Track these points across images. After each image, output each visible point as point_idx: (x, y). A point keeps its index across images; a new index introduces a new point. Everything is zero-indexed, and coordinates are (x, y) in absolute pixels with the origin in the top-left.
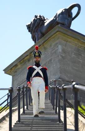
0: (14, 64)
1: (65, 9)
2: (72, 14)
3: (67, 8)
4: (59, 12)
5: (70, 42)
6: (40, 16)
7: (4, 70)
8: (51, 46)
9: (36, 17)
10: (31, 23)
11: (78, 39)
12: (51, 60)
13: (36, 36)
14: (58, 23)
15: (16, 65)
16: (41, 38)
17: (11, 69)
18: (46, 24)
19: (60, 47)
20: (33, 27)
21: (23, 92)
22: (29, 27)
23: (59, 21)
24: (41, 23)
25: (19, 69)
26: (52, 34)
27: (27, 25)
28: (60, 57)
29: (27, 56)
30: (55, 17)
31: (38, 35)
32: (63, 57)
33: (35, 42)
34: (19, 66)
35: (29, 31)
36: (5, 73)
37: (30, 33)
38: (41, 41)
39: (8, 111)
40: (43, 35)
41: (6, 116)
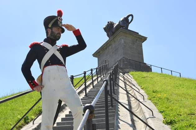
0: (98, 51)
1: (125, 18)
2: (128, 20)
3: (126, 17)
4: (122, 19)
5: (128, 37)
6: (111, 22)
7: (93, 55)
8: (118, 40)
9: (108, 22)
10: (106, 26)
11: (133, 35)
12: (118, 48)
13: (110, 34)
14: (121, 26)
15: (99, 52)
16: (112, 35)
17: (97, 54)
18: (114, 27)
19: (122, 40)
20: (107, 29)
21: (102, 68)
22: (105, 29)
23: (122, 25)
24: (111, 26)
25: (101, 54)
26: (118, 33)
27: (104, 27)
28: (123, 46)
29: (105, 46)
30: (119, 22)
31: (110, 33)
32: (124, 46)
33: (109, 38)
34: (101, 52)
35: (105, 31)
36: (94, 56)
37: (106, 32)
38: (112, 37)
39: (97, 77)
40: (113, 33)
41: (96, 79)
